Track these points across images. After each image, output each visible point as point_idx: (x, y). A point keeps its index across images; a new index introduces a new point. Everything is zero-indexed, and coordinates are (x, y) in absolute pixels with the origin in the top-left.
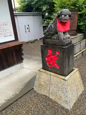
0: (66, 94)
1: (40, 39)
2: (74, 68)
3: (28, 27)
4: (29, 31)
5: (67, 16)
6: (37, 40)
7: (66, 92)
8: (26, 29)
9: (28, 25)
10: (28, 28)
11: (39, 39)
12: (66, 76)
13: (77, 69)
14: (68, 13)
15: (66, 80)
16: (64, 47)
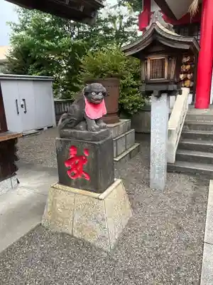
0: (103, 224)
1: (48, 128)
2: (115, 179)
3: (22, 103)
4: (25, 112)
5: (100, 94)
6: (42, 129)
7: (103, 219)
8: (19, 106)
9: (24, 100)
10: (22, 106)
11: (46, 128)
12: (101, 192)
13: (119, 181)
14: (101, 90)
15: (101, 200)
16: (96, 143)
